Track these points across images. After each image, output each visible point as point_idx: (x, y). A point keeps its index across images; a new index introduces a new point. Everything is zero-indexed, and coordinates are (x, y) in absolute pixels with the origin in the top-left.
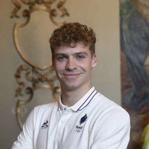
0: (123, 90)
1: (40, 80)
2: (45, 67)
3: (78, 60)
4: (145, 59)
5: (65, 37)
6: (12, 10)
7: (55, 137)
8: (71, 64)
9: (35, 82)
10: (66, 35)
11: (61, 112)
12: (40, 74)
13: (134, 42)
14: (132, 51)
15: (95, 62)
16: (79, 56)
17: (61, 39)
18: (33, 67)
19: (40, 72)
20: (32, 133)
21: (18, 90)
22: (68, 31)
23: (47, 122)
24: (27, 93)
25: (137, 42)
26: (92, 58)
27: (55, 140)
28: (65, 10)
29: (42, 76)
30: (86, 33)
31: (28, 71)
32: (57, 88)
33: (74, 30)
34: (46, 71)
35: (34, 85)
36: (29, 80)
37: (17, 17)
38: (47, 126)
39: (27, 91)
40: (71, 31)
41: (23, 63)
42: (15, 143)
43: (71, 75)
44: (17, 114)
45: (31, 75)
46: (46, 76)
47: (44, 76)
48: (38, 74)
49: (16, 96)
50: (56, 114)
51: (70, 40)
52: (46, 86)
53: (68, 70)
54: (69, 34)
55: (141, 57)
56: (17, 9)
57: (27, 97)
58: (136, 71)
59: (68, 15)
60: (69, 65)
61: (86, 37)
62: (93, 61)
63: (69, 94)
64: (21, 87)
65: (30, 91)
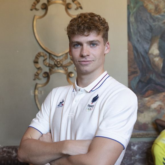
0: (129, 76)
1: (56, 65)
2: (60, 55)
3: (91, 47)
4: (150, 48)
5: (80, 27)
6: (32, 3)
7: (69, 114)
8: (84, 51)
9: (51, 67)
10: (80, 25)
11: (76, 92)
12: (56, 61)
13: (139, 33)
14: (138, 41)
15: (108, 49)
16: (92, 44)
17: (76, 28)
18: (50, 54)
19: (56, 58)
20: (49, 111)
21: (37, 74)
22: (82, 21)
23: (63, 101)
24: (44, 77)
25: (142, 33)
26: (105, 45)
27: (68, 117)
28: (79, 4)
29: (57, 62)
30: (99, 23)
31: (46, 57)
32: (71, 73)
33: (88, 21)
34: (61, 58)
35: (50, 70)
36: (46, 66)
37: (36, 9)
38: (63, 105)
39: (44, 75)
40: (85, 21)
41: (41, 51)
42: (34, 119)
43: (85, 61)
44: (35, 96)
45: (48, 61)
46: (61, 62)
47: (59, 62)
48: (54, 61)
49: (34, 80)
50: (72, 95)
51: (84, 29)
52: (61, 71)
53: (82, 56)
54: (83, 24)
55: (146, 46)
56: (36, 2)
57: (44, 80)
58: (142, 59)
59: (81, 8)
60: (83, 53)
61: (99, 27)
62: (106, 48)
63: (83, 77)
64: (39, 72)
65: (47, 76)
